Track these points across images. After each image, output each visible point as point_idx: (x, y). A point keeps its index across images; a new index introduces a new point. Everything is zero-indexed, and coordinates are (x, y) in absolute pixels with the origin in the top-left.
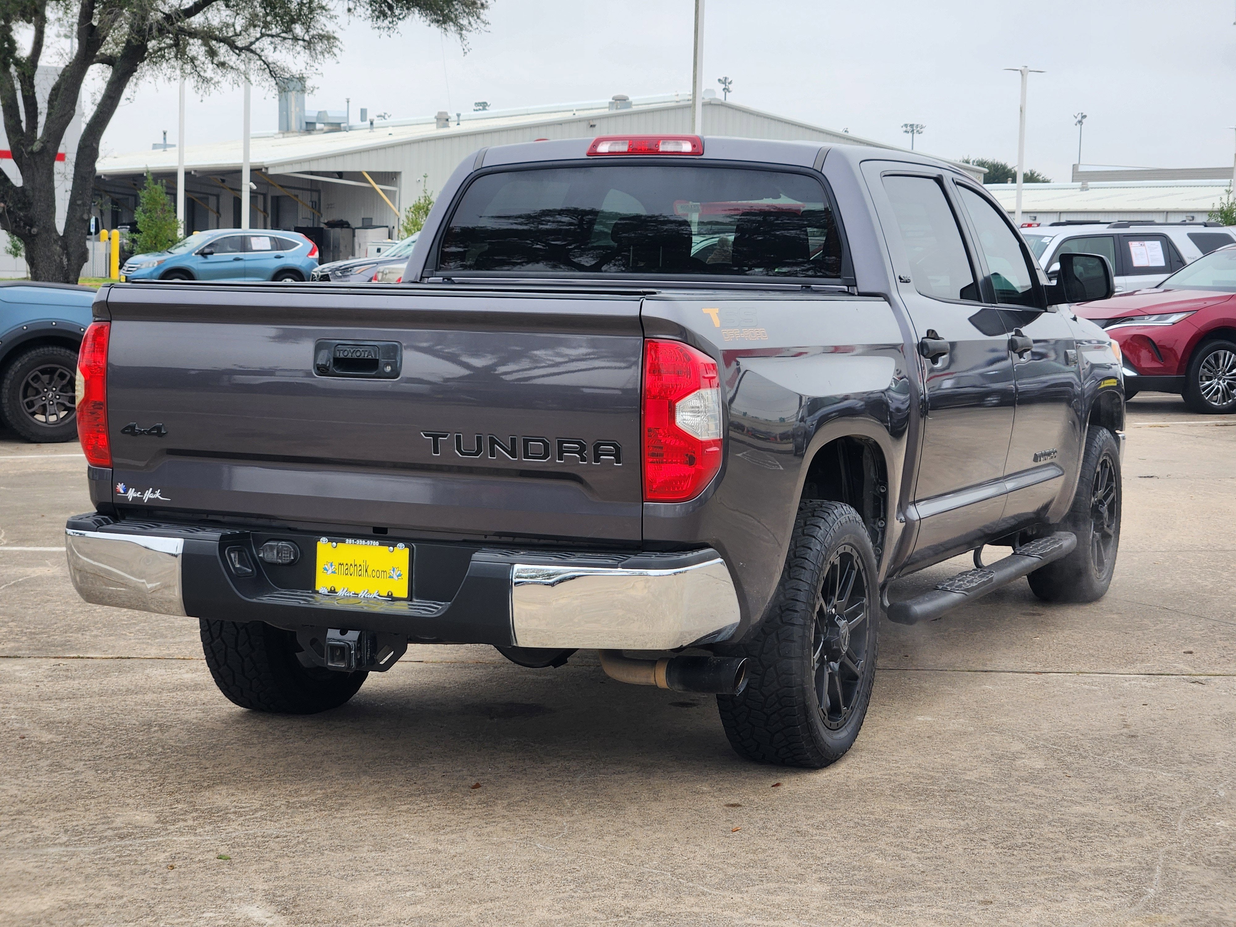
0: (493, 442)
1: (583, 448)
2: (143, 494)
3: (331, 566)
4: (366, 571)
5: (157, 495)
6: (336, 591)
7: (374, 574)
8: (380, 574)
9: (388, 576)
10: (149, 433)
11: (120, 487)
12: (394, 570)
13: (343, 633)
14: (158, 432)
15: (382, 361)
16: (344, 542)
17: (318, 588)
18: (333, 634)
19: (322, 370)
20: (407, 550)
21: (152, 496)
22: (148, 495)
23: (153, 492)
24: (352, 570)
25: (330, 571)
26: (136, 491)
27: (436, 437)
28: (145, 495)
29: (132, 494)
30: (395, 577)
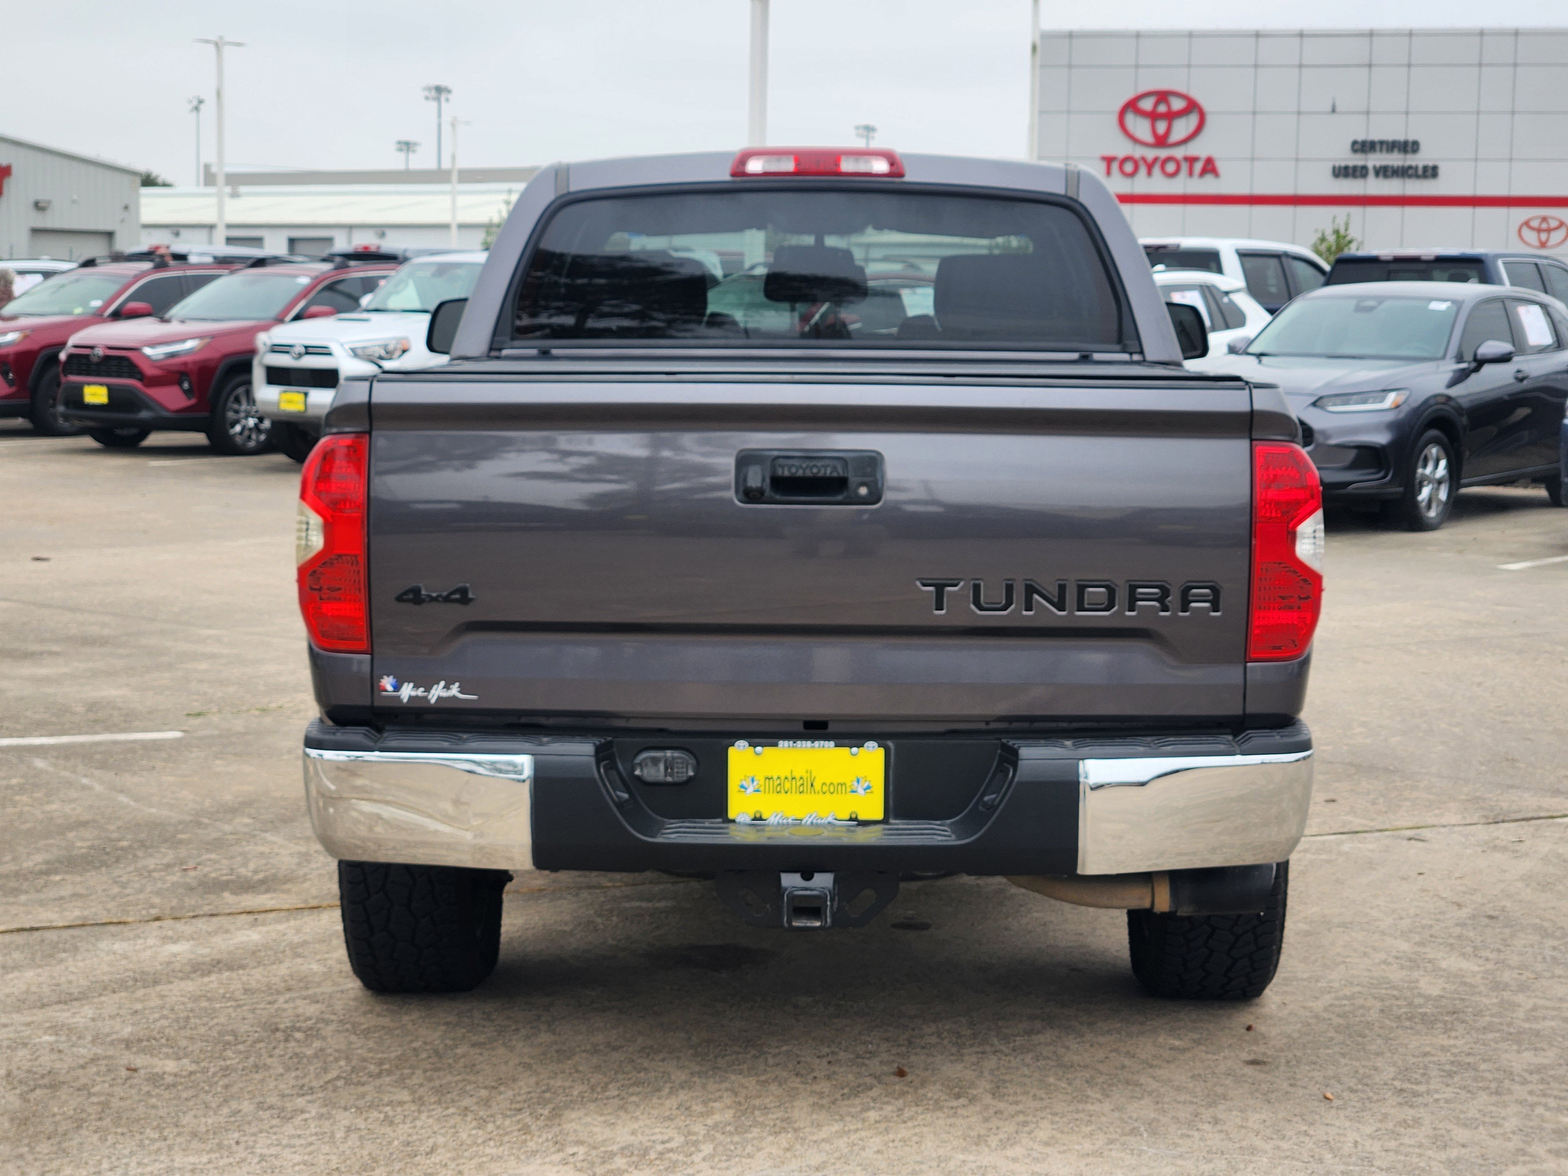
0: (1030, 590)
1: (1165, 592)
2: (428, 690)
3: (753, 781)
4: (812, 785)
5: (455, 691)
6: (764, 817)
7: (825, 788)
8: (837, 788)
9: (849, 790)
10: (447, 599)
11: (387, 683)
12: (858, 781)
13: (807, 877)
14: (463, 597)
15: (853, 480)
16: (776, 745)
17: (731, 815)
18: (791, 881)
19: (750, 495)
20: (881, 752)
21: (445, 694)
22: (437, 692)
23: (447, 687)
24: (787, 785)
25: (750, 790)
26: (416, 687)
27: (940, 589)
28: (433, 691)
29: (407, 692)
30: (860, 791)
